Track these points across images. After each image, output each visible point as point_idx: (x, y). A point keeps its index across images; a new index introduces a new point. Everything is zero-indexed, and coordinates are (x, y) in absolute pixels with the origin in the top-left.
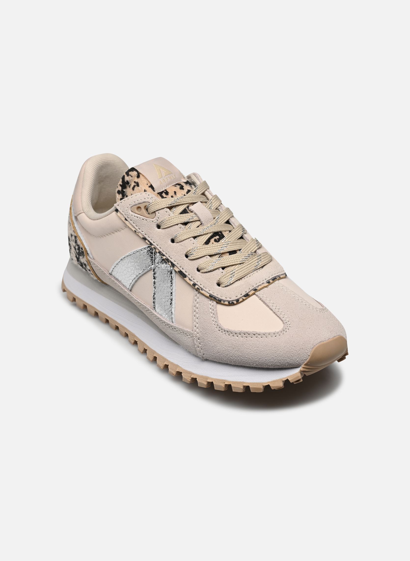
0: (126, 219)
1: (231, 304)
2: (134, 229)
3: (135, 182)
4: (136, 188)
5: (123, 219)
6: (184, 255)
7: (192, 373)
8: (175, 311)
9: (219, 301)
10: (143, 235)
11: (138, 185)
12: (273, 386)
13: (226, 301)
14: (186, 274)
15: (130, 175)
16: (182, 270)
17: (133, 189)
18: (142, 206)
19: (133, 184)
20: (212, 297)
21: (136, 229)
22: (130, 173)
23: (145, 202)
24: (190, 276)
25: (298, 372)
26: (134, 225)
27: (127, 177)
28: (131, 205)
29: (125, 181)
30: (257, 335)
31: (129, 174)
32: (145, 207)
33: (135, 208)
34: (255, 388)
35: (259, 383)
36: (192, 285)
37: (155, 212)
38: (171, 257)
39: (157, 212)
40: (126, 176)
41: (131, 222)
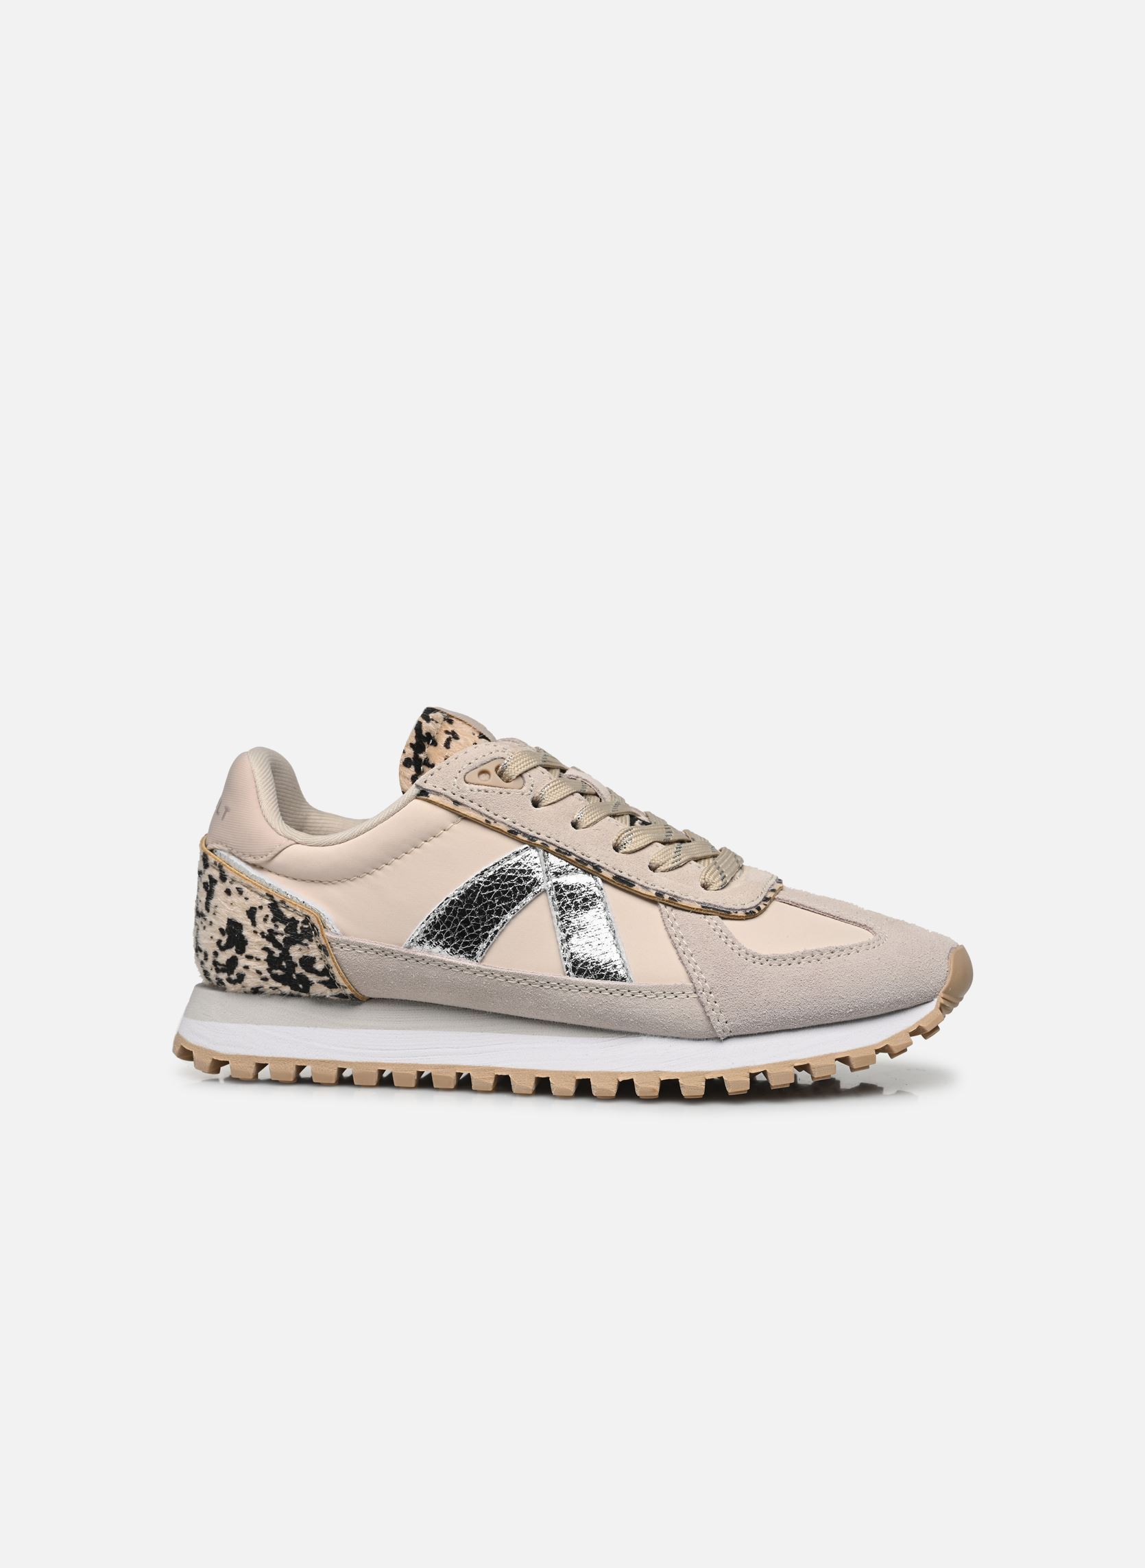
0: (456, 803)
1: (751, 915)
2: (483, 819)
3: (447, 732)
4: (453, 743)
5: (450, 804)
6: (612, 847)
7: (702, 1072)
8: (627, 959)
9: (726, 914)
10: (509, 826)
11: (454, 736)
12: (896, 1045)
13: (739, 910)
14: (633, 878)
15: (433, 720)
16: (619, 874)
17: (447, 745)
18: (491, 767)
19: (442, 739)
20: (706, 910)
21: (487, 816)
22: (431, 715)
23: (495, 759)
24: (641, 882)
25: (935, 1009)
26: (483, 810)
27: (427, 724)
28: (463, 772)
29: (424, 733)
30: (837, 953)
31: (431, 718)
32: (497, 768)
33: (473, 776)
34: (861, 1057)
35: (866, 1047)
36: (654, 895)
37: (521, 775)
38: (586, 853)
39: (525, 775)
40: (424, 722)
41: (474, 805)
